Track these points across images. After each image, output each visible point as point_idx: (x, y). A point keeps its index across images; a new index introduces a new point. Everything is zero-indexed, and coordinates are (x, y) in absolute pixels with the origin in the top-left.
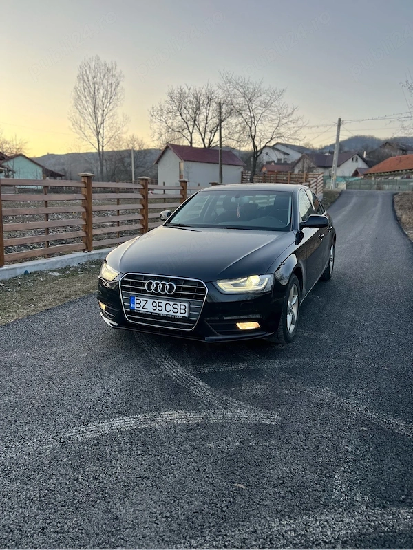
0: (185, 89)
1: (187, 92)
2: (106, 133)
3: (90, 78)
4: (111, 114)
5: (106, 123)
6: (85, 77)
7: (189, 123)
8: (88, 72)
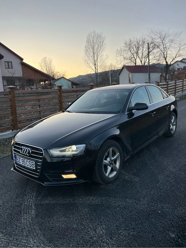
0: (132, 39)
1: (133, 40)
2: (98, 64)
3: (91, 41)
4: (100, 55)
5: (98, 60)
6: (89, 41)
7: (134, 55)
8: (90, 39)
